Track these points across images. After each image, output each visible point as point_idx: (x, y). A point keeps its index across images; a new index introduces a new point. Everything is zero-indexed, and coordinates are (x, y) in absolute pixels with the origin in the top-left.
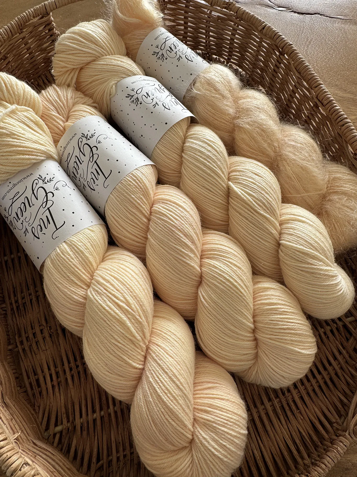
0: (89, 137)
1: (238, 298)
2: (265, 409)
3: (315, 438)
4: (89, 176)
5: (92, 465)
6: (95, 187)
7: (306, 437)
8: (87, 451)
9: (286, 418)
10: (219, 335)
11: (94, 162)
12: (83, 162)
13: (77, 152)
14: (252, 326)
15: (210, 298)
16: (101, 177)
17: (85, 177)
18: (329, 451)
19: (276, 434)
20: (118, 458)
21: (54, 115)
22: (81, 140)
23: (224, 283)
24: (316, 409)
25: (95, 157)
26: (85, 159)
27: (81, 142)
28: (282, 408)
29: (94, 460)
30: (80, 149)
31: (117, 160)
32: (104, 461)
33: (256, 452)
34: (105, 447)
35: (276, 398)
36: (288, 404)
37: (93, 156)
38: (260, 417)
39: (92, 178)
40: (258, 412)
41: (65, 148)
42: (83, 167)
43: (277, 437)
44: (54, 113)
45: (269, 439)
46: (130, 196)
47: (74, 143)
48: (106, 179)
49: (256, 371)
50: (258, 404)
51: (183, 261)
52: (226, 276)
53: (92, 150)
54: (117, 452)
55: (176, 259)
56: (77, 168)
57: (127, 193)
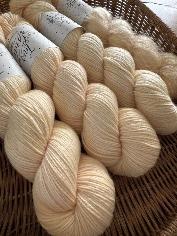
0: (24, 33)
1: (108, 113)
2: (129, 195)
3: (163, 215)
4: (23, 53)
5: (8, 231)
6: (26, 59)
7: (156, 214)
8: (6, 221)
9: (142, 202)
10: (96, 137)
11: (25, 44)
12: (20, 45)
13: (17, 41)
14: (118, 132)
15: (91, 114)
16: (29, 52)
17: (20, 54)
18: (173, 221)
19: (136, 212)
20: (26, 227)
21: (6, 24)
22: (19, 34)
23: (99, 103)
24: (162, 196)
25: (27, 42)
26: (21, 44)
27: (20, 35)
28: (140, 194)
29: (10, 228)
30: (18, 39)
31: (39, 43)
32: (17, 229)
33: (122, 224)
34: (18, 219)
35: (135, 189)
36: (144, 192)
37: (25, 41)
38: (125, 201)
39: (24, 54)
40: (124, 197)
41: (10, 40)
42: (19, 48)
43: (137, 214)
44: (6, 23)
45: (131, 215)
46: (44, 59)
47: (16, 36)
48: (32, 52)
49: (121, 164)
50: (124, 192)
51: (74, 93)
52: (101, 100)
53: (25, 39)
54: (27, 222)
55: (70, 91)
56: (16, 49)
57: (43, 58)
